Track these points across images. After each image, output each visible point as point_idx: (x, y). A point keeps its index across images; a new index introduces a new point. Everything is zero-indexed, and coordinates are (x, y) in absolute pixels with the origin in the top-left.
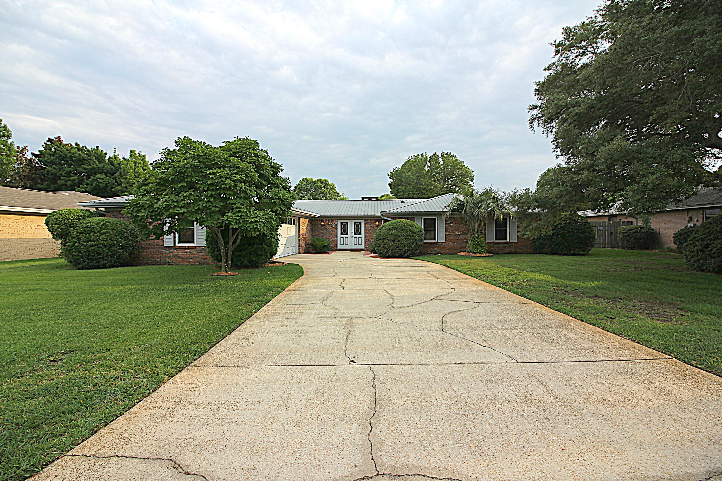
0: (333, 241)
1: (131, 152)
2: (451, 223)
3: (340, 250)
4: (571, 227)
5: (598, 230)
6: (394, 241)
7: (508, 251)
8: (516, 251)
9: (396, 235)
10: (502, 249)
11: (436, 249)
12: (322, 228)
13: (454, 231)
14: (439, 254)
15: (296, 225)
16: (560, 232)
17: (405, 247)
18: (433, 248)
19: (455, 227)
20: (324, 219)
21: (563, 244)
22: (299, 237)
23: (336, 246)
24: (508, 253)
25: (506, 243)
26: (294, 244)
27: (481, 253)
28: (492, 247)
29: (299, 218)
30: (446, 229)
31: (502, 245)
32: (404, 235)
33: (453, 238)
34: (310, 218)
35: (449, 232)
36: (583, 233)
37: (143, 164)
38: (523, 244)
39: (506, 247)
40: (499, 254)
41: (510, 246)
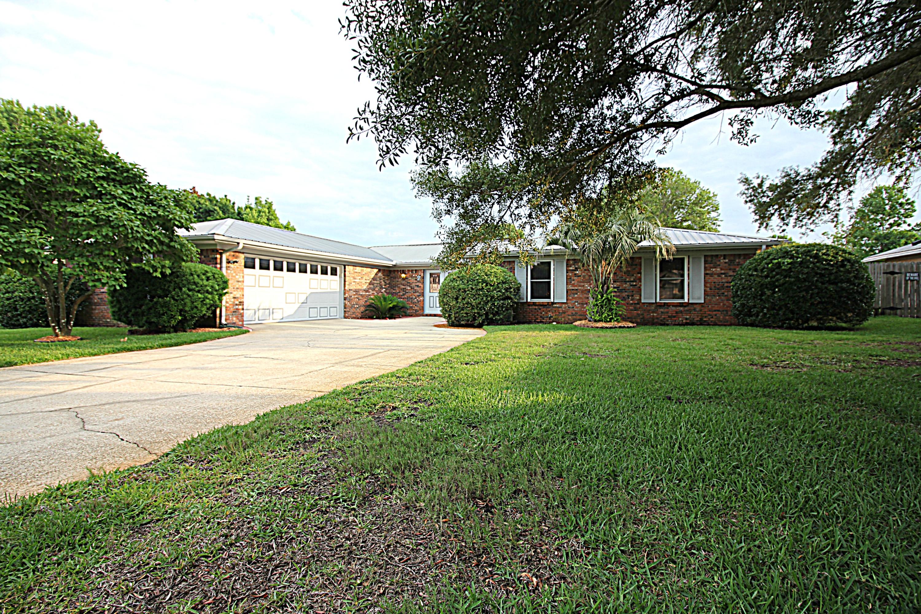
0: (418, 301)
1: (256, 199)
2: (576, 269)
3: (427, 315)
4: (806, 270)
5: (906, 281)
6: (457, 299)
7: (686, 319)
8: (701, 319)
9: (460, 289)
10: (674, 317)
11: (550, 314)
12: (404, 282)
13: (582, 284)
14: (554, 323)
15: (340, 277)
16: (778, 280)
17: (473, 309)
18: (546, 313)
19: (584, 276)
20: (407, 269)
21: (786, 305)
22: (345, 294)
23: (423, 309)
24: (687, 324)
25: (681, 305)
26: (337, 304)
27: (606, 322)
28: (653, 312)
29: (345, 266)
30: (568, 279)
31: (674, 308)
32: (472, 289)
33: (581, 296)
34: (381, 268)
35: (573, 285)
36: (835, 283)
37: (269, 212)
38: (716, 308)
39: (681, 312)
40: (668, 325)
41: (690, 311)
